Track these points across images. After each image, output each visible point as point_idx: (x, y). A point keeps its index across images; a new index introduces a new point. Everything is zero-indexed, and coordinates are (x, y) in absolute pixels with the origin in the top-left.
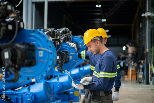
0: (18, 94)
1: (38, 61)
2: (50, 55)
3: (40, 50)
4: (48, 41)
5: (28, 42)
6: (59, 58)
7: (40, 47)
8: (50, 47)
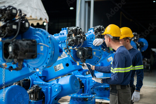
0: (48, 85)
1: (39, 54)
2: (49, 49)
3: (41, 45)
4: (47, 38)
5: (32, 39)
6: (81, 54)
7: (41, 42)
8: (49, 43)
